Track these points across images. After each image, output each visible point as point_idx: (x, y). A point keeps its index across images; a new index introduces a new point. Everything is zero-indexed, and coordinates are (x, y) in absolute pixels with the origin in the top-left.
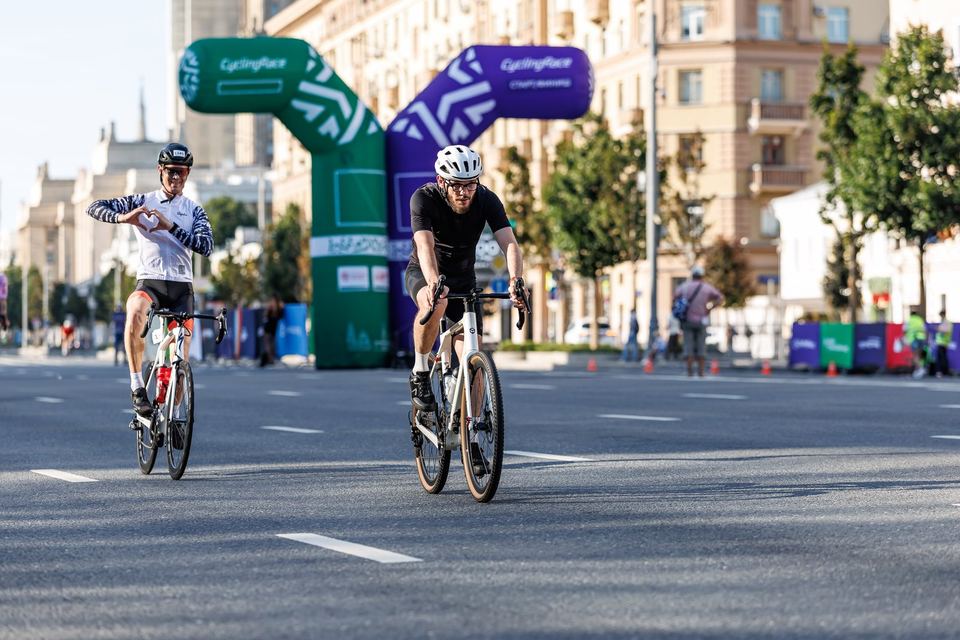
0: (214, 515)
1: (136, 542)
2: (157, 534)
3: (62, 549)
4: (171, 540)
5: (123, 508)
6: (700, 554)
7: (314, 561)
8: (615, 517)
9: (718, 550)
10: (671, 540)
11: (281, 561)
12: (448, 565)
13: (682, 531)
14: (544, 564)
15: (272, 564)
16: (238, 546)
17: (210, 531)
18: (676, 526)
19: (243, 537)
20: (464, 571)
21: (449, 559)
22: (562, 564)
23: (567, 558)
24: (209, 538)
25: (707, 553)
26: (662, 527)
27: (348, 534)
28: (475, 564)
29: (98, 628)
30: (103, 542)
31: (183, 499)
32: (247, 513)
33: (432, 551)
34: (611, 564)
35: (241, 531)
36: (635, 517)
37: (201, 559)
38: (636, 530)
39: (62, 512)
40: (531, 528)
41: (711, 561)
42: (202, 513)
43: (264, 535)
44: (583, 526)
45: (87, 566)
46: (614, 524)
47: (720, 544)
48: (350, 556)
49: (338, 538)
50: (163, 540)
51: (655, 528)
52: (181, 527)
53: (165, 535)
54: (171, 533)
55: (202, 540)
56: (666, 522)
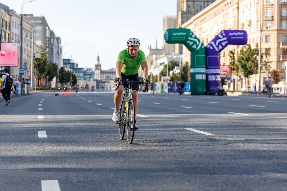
0: (172, 124)
1: (156, 129)
2: (160, 128)
3: (141, 131)
4: (163, 129)
5: (153, 122)
6: (271, 134)
7: (192, 134)
8: (253, 126)
9: (275, 134)
10: (265, 132)
11: (186, 134)
12: (220, 136)
13: (268, 130)
14: (239, 136)
15: (184, 135)
16: (177, 131)
17: (171, 128)
18: (266, 128)
19: (178, 129)
20: (223, 137)
21: (220, 134)
22: (243, 136)
23: (244, 135)
24: (171, 129)
25: (273, 134)
26: (263, 128)
27: (199, 129)
28: (225, 136)
29: (149, 147)
30: (150, 129)
31: (165, 121)
32: (178, 124)
33: (216, 132)
34: (253, 136)
35: (177, 128)
36: (258, 126)
37: (169, 133)
38: (258, 129)
39: (141, 123)
40: (236, 128)
41: (274, 136)
42: (169, 124)
43: (182, 129)
44: (247, 128)
45: (147, 134)
46: (253, 128)
47: (275, 133)
48: (200, 133)
49: (197, 130)
50: (161, 129)
51: (262, 129)
52: (165, 127)
53: (162, 128)
54: (163, 128)
55: (169, 129)
56: (264, 128)
